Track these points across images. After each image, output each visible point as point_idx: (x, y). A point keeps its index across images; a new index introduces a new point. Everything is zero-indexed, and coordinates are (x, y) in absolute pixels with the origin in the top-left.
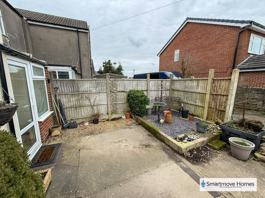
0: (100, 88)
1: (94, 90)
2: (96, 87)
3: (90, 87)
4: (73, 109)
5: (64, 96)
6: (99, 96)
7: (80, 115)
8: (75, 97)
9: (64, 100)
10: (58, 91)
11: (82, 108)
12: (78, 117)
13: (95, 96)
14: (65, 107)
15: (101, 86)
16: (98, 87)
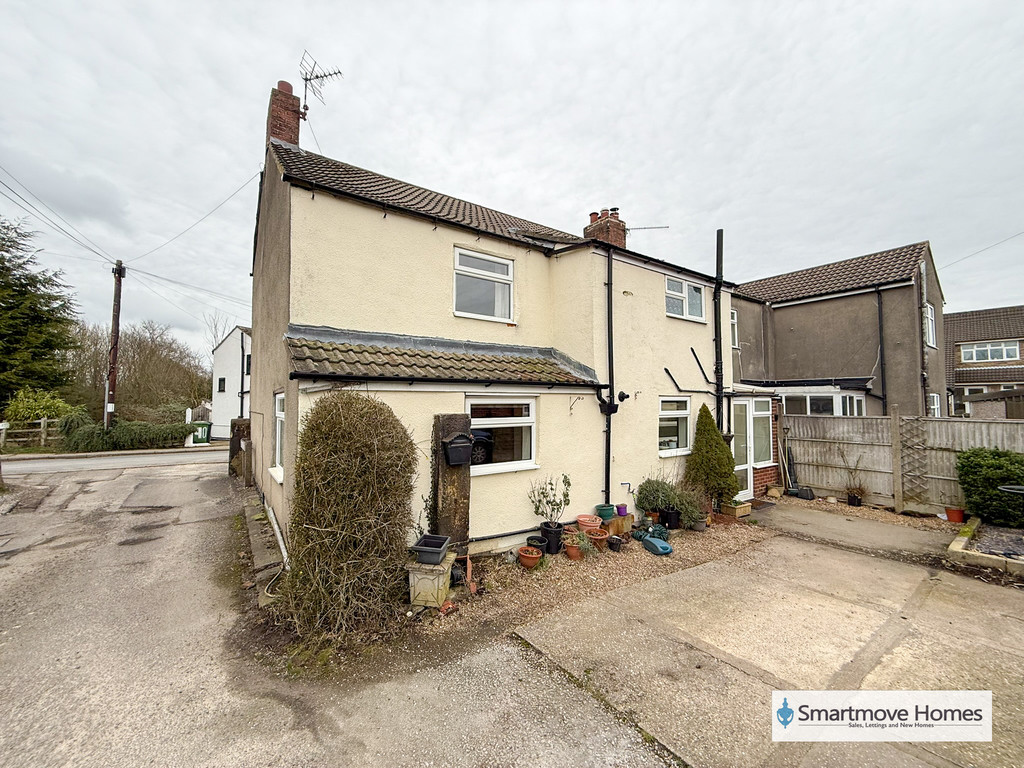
0: (875, 436)
1: (858, 439)
2: (864, 432)
3: (848, 432)
4: (811, 467)
5: (797, 443)
6: (872, 451)
7: (825, 482)
8: (816, 447)
9: (797, 450)
10: (789, 434)
11: (830, 469)
12: (820, 485)
13: (860, 450)
14: (798, 461)
15: (878, 431)
16: (869, 433)
